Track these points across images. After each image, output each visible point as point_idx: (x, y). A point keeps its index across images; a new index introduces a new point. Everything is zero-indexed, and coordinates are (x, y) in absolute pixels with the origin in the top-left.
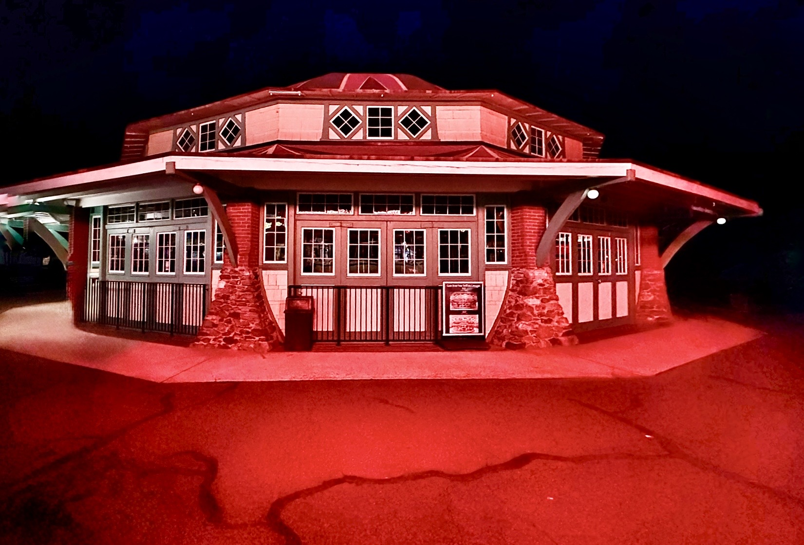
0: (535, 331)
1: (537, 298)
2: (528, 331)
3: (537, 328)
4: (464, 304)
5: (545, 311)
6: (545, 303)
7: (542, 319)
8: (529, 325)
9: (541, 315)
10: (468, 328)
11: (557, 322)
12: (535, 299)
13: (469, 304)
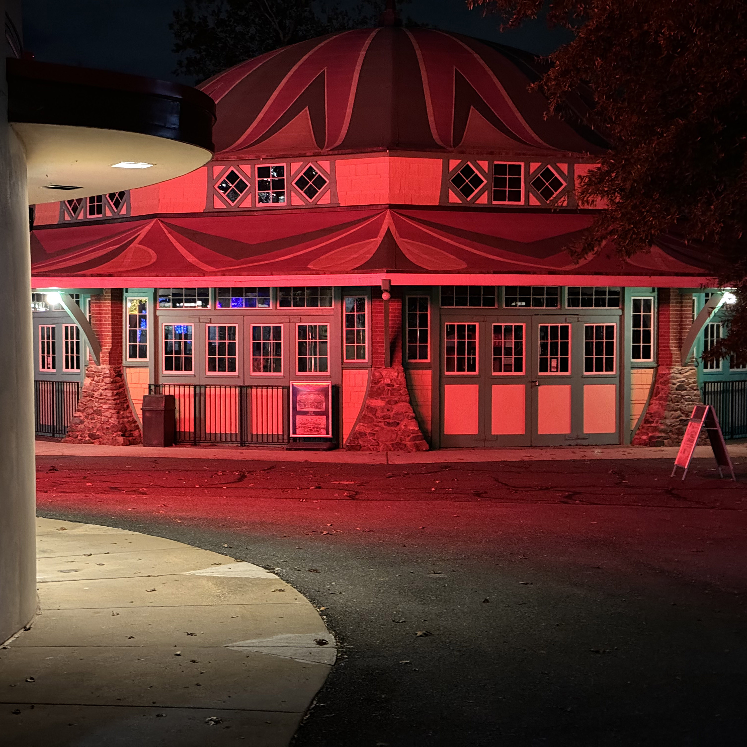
0: (374, 434)
1: (383, 399)
2: (367, 434)
3: (377, 431)
4: (311, 405)
5: (392, 414)
6: (392, 405)
7: (384, 422)
8: (368, 427)
9: (384, 417)
10: (316, 429)
11: (404, 425)
12: (379, 401)
13: (316, 404)
